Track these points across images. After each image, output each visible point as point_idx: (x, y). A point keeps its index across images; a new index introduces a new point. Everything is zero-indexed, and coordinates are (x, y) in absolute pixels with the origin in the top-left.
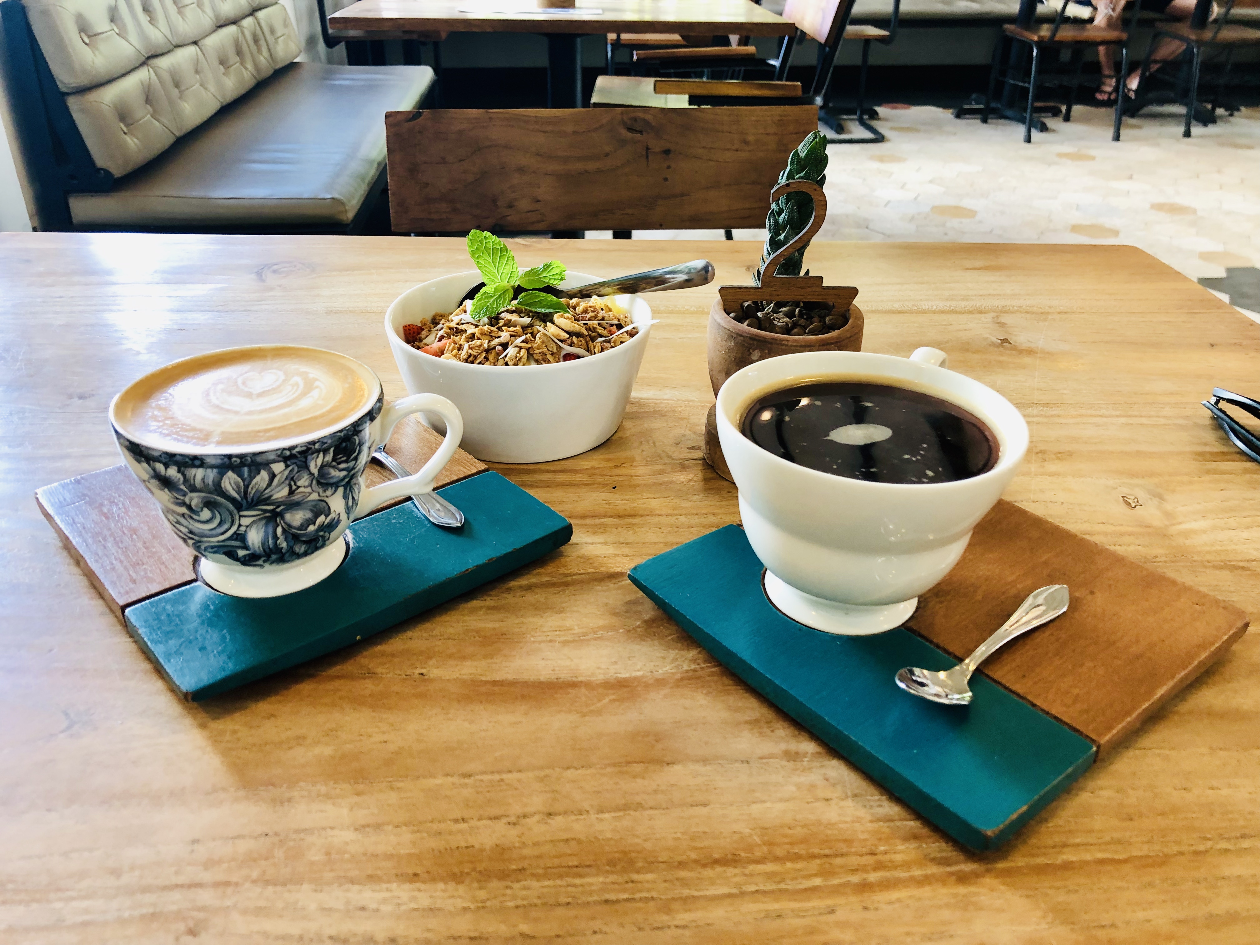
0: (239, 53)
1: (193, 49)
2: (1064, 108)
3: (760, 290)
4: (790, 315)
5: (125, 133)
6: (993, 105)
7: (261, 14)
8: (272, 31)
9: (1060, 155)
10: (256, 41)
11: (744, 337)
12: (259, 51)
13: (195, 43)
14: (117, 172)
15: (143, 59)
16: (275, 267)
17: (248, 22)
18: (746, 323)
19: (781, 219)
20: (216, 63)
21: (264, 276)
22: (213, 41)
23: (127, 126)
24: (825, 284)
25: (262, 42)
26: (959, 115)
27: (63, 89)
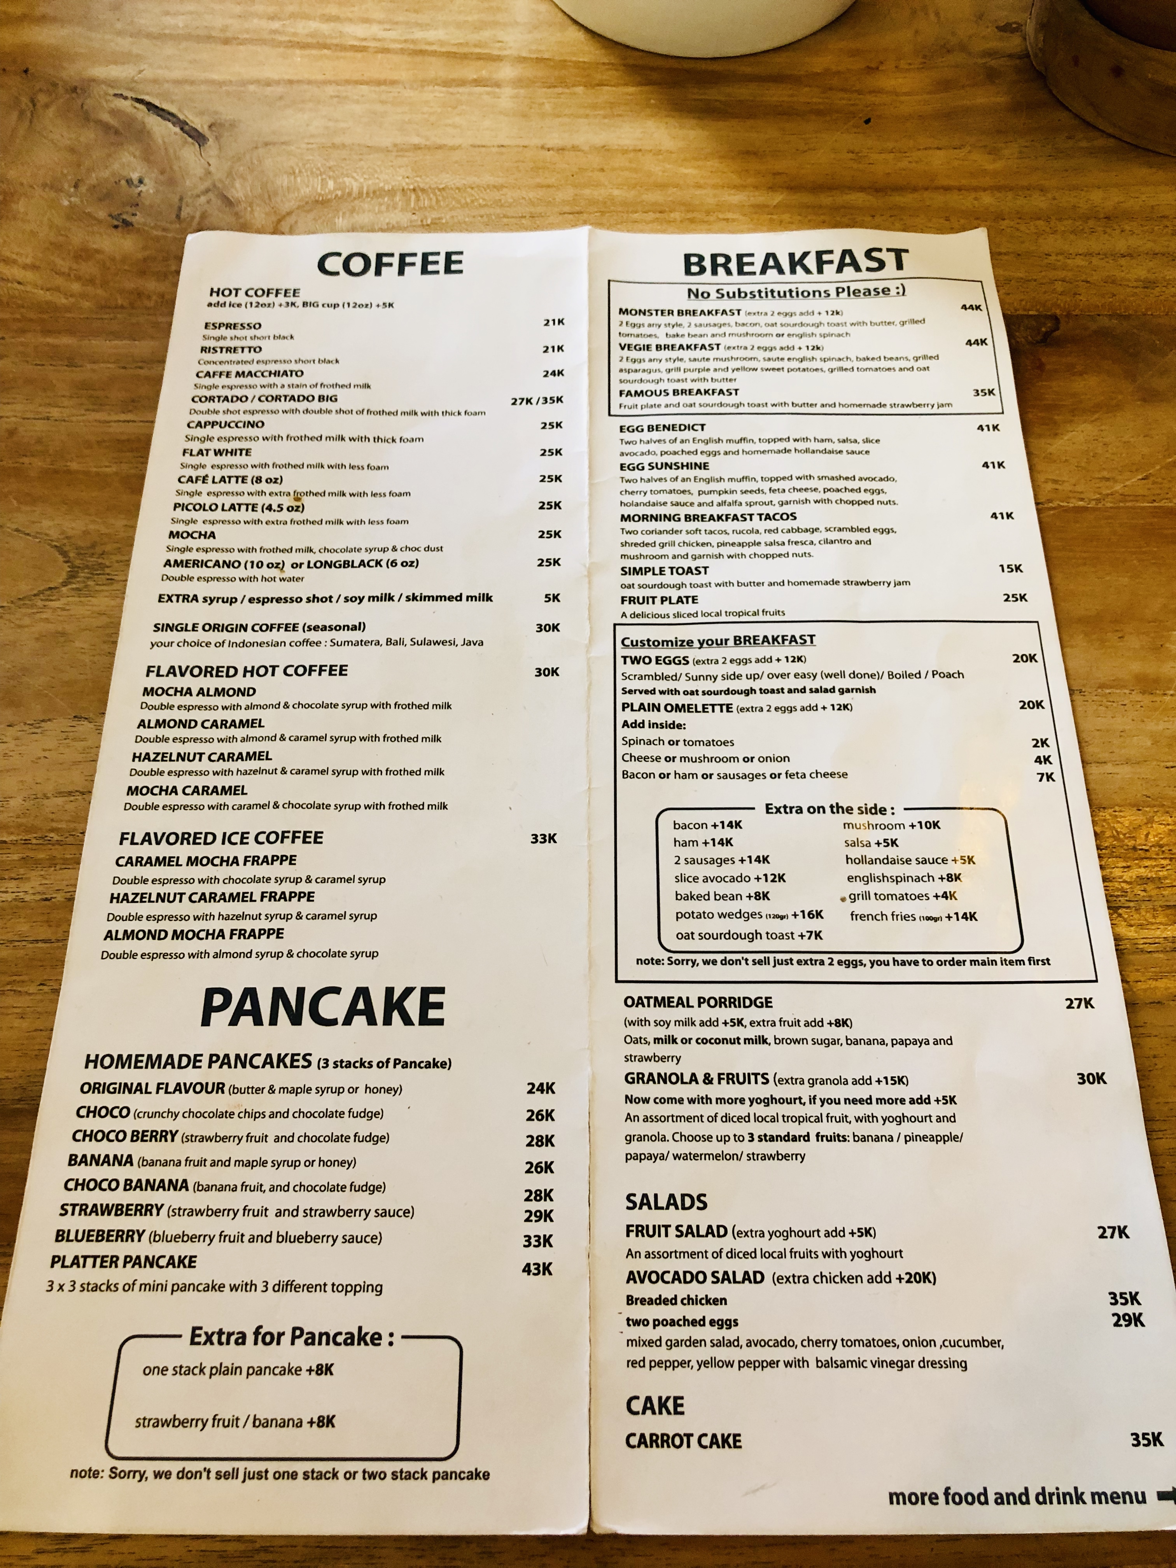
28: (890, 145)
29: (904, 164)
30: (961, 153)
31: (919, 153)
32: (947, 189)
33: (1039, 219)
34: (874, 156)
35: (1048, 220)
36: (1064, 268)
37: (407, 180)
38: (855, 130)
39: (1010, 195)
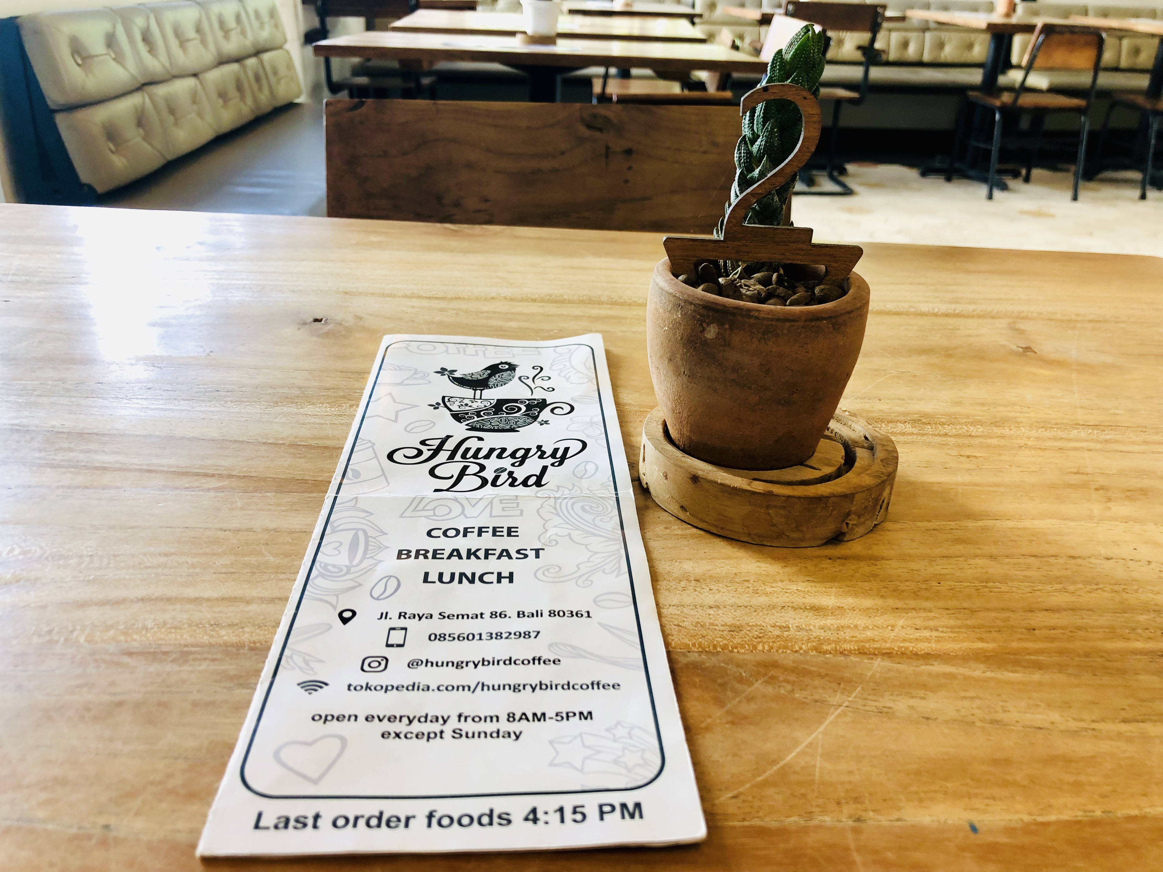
0: (239, 87)
1: (191, 82)
2: (1024, 172)
3: (722, 244)
4: (765, 282)
5: (112, 152)
6: (957, 165)
7: (266, 57)
8: (275, 73)
9: (1023, 212)
10: (258, 78)
11: (694, 305)
12: (260, 89)
13: (195, 75)
14: (100, 189)
15: (138, 85)
17: (252, 62)
18: (702, 287)
19: (755, 149)
20: (214, 95)
22: (213, 76)
23: (116, 145)
25: (264, 82)
26: (925, 173)
27: (52, 106)
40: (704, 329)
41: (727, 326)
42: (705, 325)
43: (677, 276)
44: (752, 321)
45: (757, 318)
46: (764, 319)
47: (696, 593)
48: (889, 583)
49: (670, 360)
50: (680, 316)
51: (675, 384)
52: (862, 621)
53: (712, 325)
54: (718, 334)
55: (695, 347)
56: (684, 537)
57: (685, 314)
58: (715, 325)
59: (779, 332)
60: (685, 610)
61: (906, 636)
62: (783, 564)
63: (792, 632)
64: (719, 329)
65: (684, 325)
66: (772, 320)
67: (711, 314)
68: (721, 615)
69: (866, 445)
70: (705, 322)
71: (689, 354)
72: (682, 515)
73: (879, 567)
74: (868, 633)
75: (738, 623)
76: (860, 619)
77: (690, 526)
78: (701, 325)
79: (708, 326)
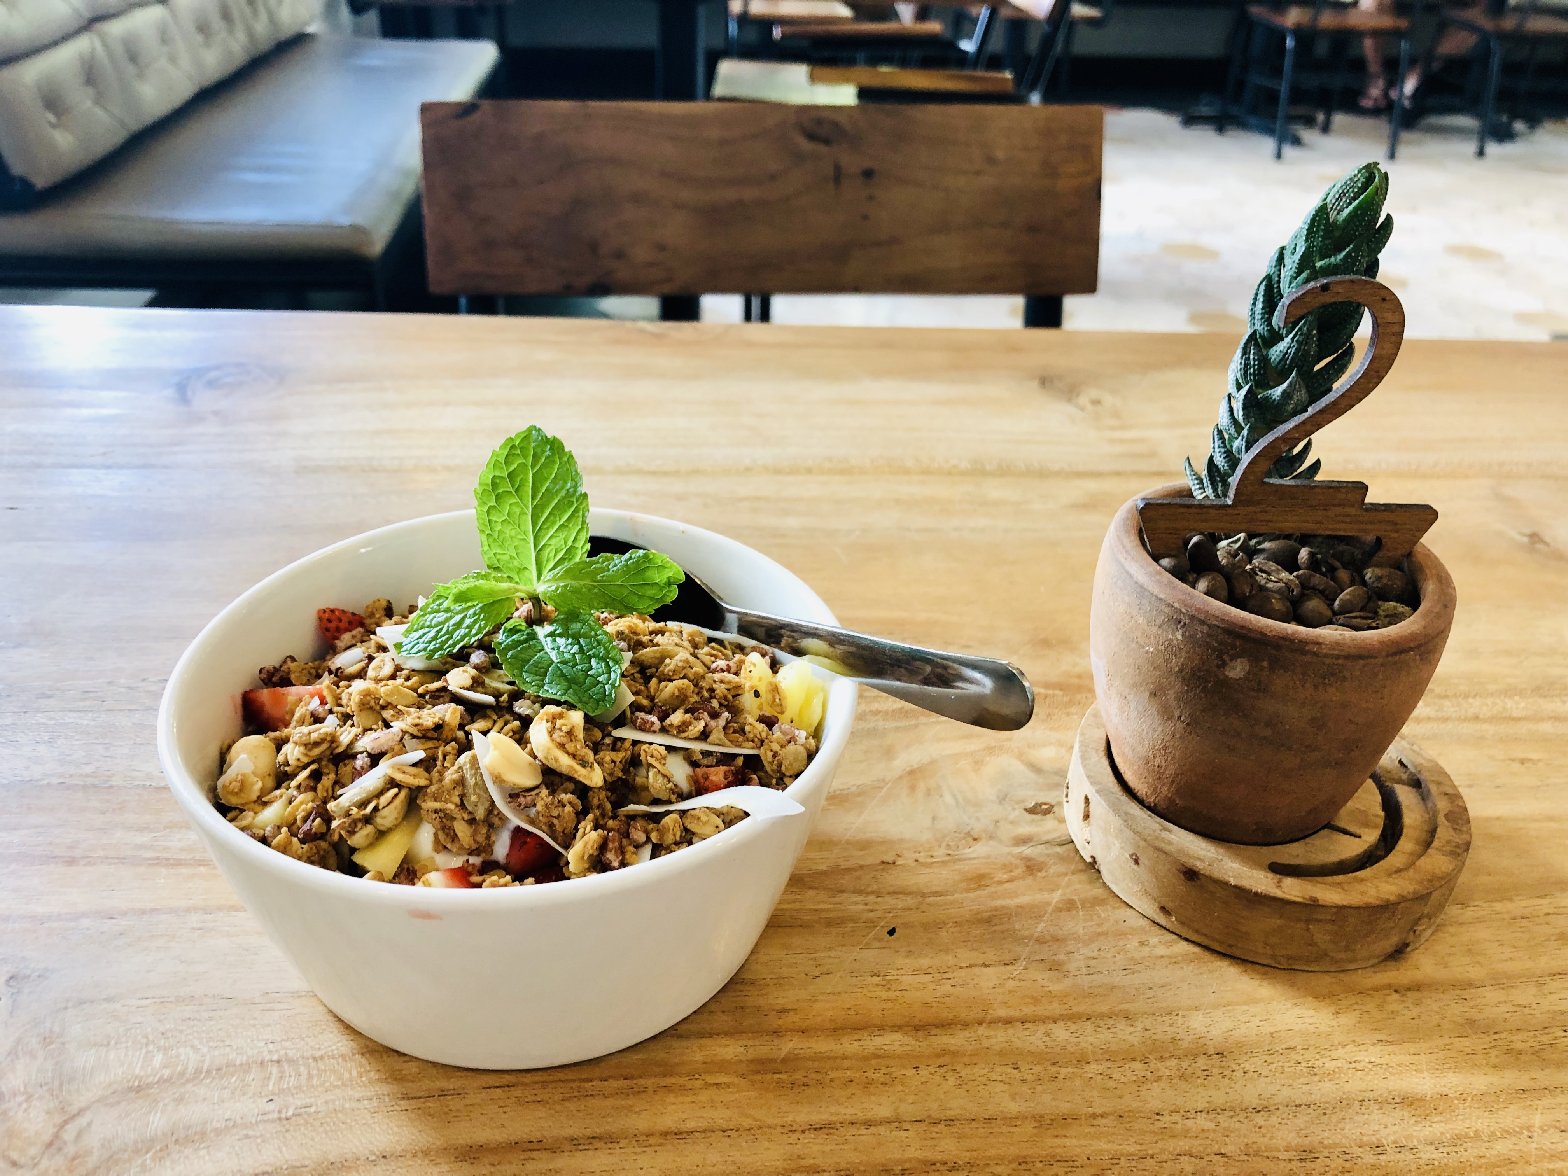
0: (226, 16)
1: (159, 13)
2: (1321, 117)
3: (1230, 511)
4: (1284, 560)
5: (54, 126)
6: (1232, 110)
11: (1209, 626)
12: (255, 12)
14: (37, 182)
15: (83, 23)
16: (213, 374)
18: (1202, 585)
19: (1274, 354)
20: (192, 29)
21: (189, 393)
23: (58, 115)
24: (1371, 498)
26: (1190, 121)
28: (925, 962)
29: (946, 988)
30: (1016, 970)
31: (963, 973)
32: (1008, 1022)
33: (1134, 1059)
34: (907, 980)
35: (1145, 1061)
36: (1186, 1134)
37: (271, 1046)
38: (878, 945)
39: (1089, 1026)
40: (1224, 664)
41: (1265, 664)
42: (1226, 657)
43: (1156, 558)
44: (1307, 658)
45: (1315, 654)
46: (1326, 656)
47: (1226, 1080)
48: (1496, 1037)
49: (1154, 694)
50: (1180, 637)
51: (1160, 729)
52: (1482, 1122)
53: (1239, 660)
54: (1248, 673)
55: (1205, 687)
56: (1174, 961)
57: (1191, 636)
58: (1245, 660)
59: (1347, 674)
60: (1220, 1118)
61: (1553, 1146)
62: (1332, 1009)
63: (1391, 1156)
64: (1251, 666)
65: (1187, 652)
66: (1338, 657)
67: (1238, 643)
68: (1277, 1126)
69: (1405, 777)
70: (1227, 653)
71: (1191, 694)
72: (1162, 919)
73: (1471, 1003)
74: (1499, 1147)
75: (1307, 1141)
76: (1478, 1118)
77: (1175, 937)
78: (1219, 656)
79: (1231, 660)
